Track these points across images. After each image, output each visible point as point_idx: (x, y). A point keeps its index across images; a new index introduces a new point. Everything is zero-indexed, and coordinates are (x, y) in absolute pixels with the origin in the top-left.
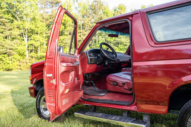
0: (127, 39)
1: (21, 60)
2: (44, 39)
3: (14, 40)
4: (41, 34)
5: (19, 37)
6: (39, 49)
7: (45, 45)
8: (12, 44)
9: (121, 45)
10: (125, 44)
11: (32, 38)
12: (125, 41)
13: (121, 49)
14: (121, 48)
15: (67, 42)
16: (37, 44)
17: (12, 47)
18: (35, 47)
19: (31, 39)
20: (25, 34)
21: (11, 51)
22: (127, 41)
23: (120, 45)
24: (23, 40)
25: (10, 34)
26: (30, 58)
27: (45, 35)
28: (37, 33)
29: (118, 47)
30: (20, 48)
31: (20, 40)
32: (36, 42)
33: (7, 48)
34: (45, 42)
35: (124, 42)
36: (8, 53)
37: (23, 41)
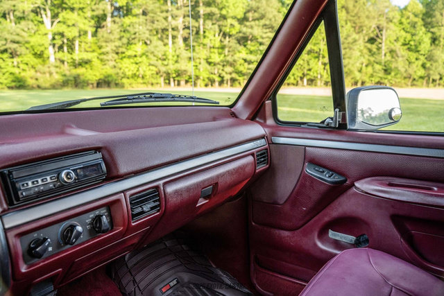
0: (265, 31)
1: (39, 67)
2: (86, 21)
3: (23, 23)
4: (80, 12)
5: (32, 15)
6: (77, 43)
7: (90, 34)
8: (18, 31)
9: (253, 43)
10: (260, 40)
11: (60, 18)
12: (261, 34)
13: (251, 52)
14: (252, 48)
15: (137, 30)
16: (71, 33)
17: (17, 38)
18: (68, 39)
19: (59, 22)
20: (45, 10)
21: (15, 46)
22: (264, 36)
23: (249, 42)
24: (42, 23)
25: (13, 8)
26: (58, 63)
27: (89, 14)
28: (72, 9)
29: (245, 46)
30: (34, 40)
31: (36, 23)
32: (70, 29)
33: (6, 40)
34: (91, 30)
35: (258, 37)
36: (9, 51)
37: (41, 26)
